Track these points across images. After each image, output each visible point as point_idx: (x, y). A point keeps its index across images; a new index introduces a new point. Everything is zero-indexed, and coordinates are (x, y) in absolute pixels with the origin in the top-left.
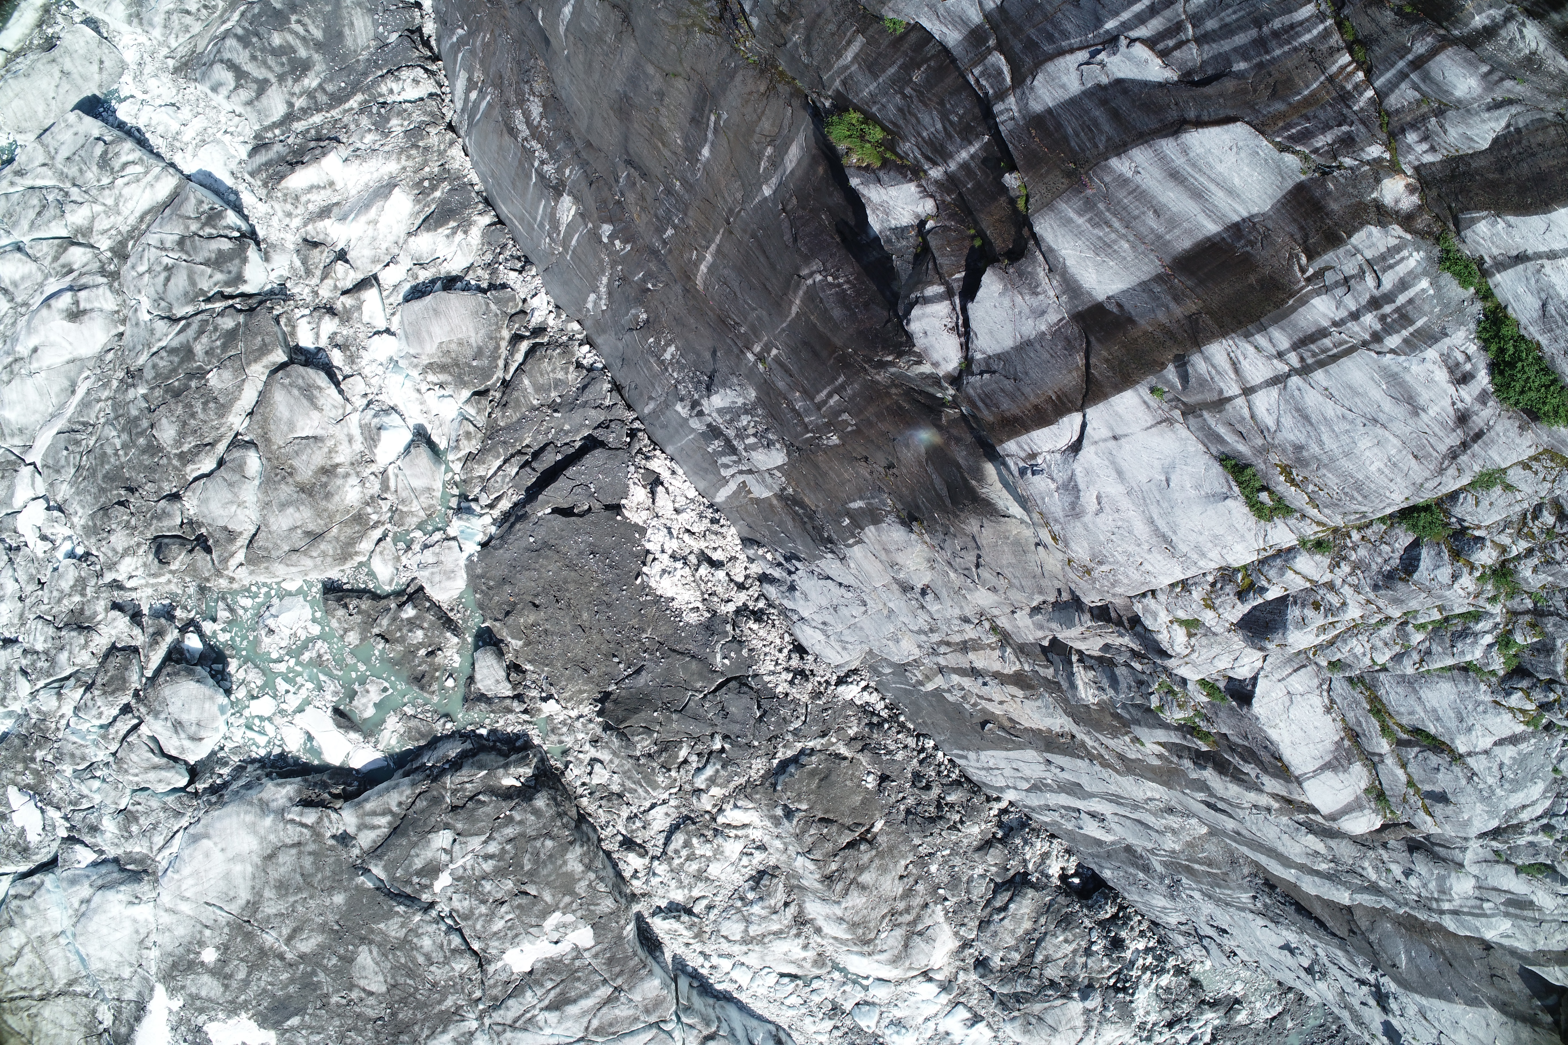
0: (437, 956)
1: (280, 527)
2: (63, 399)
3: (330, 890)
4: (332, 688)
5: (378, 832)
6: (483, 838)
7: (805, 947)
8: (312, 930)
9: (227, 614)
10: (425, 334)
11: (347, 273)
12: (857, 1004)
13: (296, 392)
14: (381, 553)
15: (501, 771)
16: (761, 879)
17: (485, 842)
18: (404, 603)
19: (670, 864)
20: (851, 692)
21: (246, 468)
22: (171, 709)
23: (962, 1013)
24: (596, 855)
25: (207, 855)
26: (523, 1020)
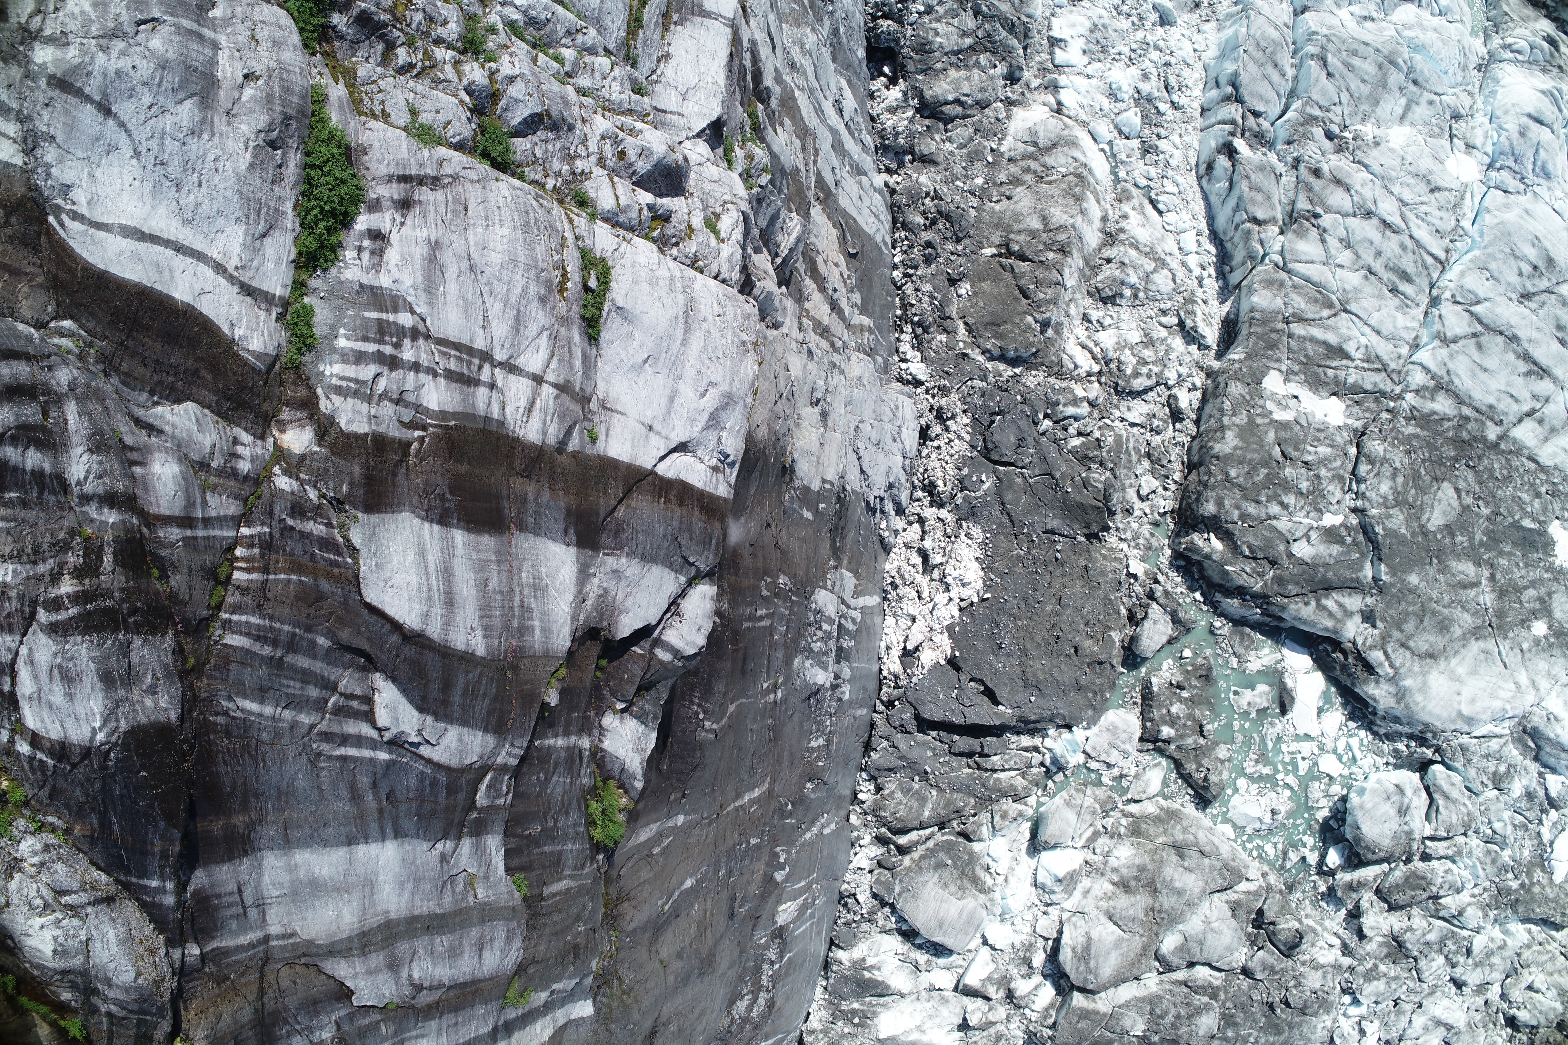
0: (1387, 470)
1: (1196, 880)
3: (1413, 591)
5: (1340, 599)
6: (1274, 522)
7: (1125, 217)
8: (1453, 575)
10: (964, 916)
11: (973, 1012)
12: (1127, 138)
13: (1092, 964)
14: (1144, 792)
15: (1215, 557)
16: (1108, 298)
17: (1275, 518)
18: (1163, 741)
19: (1162, 372)
20: (917, 368)
21: (1178, 944)
22: (1395, 827)
23: (1060, 56)
24: (1208, 431)
25: (1472, 701)
26: (1372, 366)
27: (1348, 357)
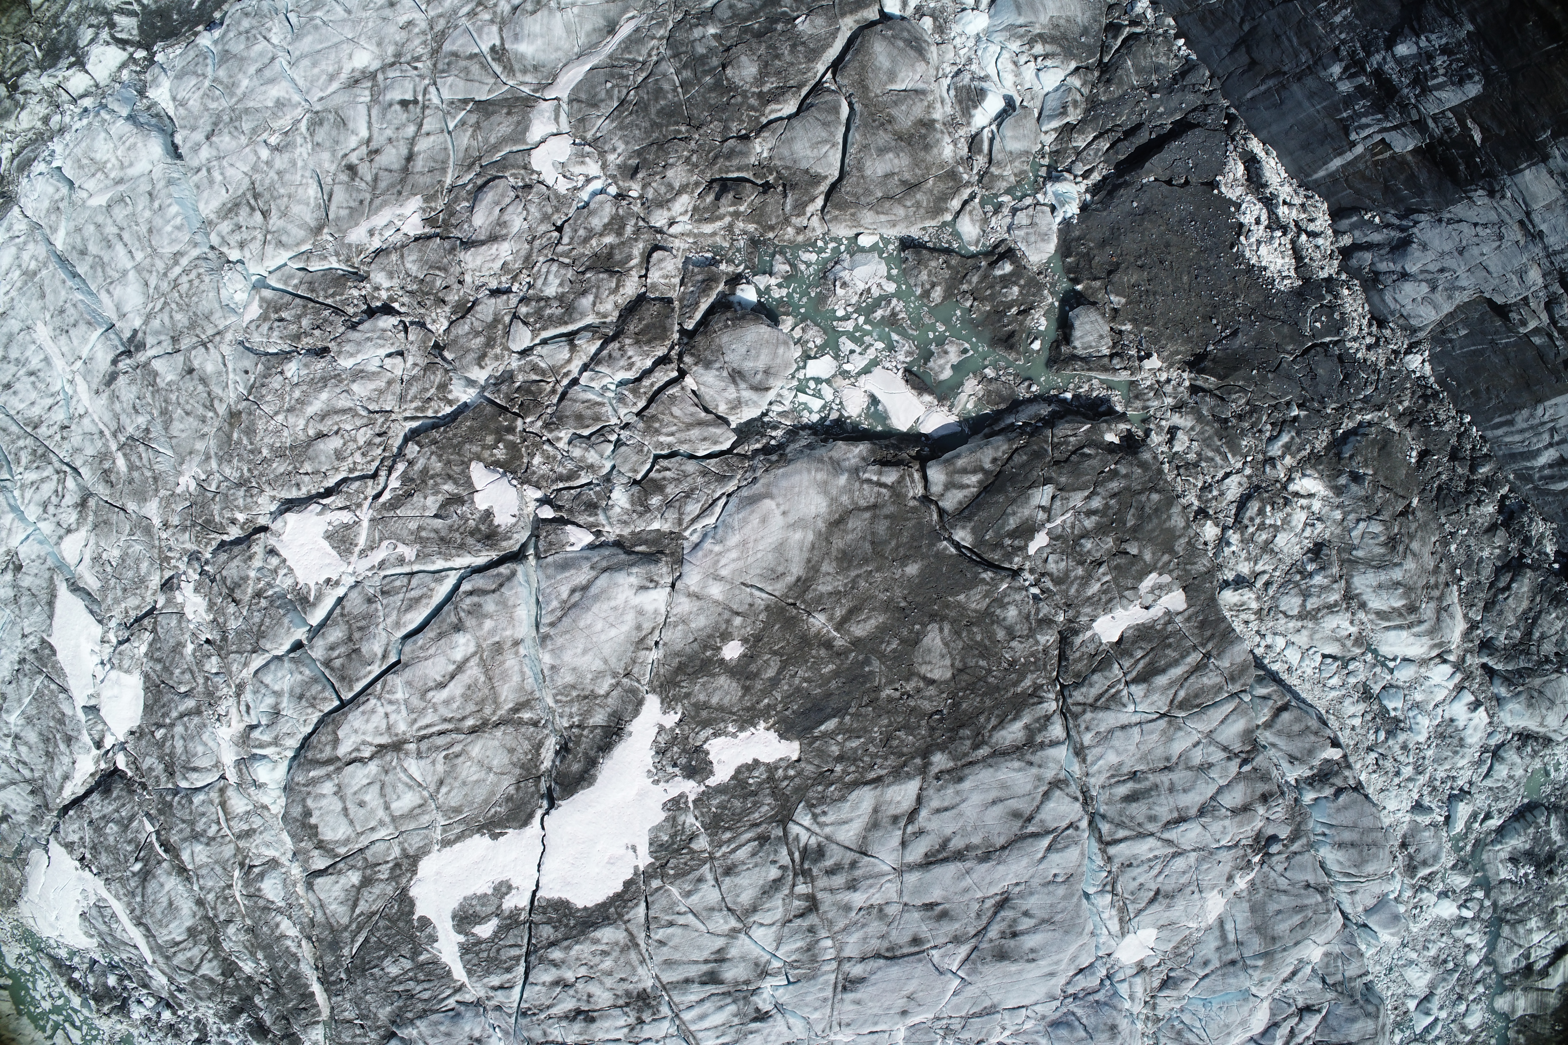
0: (1021, 629)
1: (874, 172)
2: (594, 38)
3: (904, 561)
4: (906, 347)
5: (966, 492)
6: (1086, 493)
7: (1352, 622)
8: (874, 609)
9: (788, 268)
12: (1384, 688)
13: (899, 43)
14: (971, 212)
15: (1104, 425)
16: (1320, 550)
17: (1088, 497)
18: (996, 262)
19: (1242, 534)
20: (1415, 362)
22: (729, 357)
23: (1466, 699)
25: (764, 520)
26: (1107, 696)
27: (1135, 681)
